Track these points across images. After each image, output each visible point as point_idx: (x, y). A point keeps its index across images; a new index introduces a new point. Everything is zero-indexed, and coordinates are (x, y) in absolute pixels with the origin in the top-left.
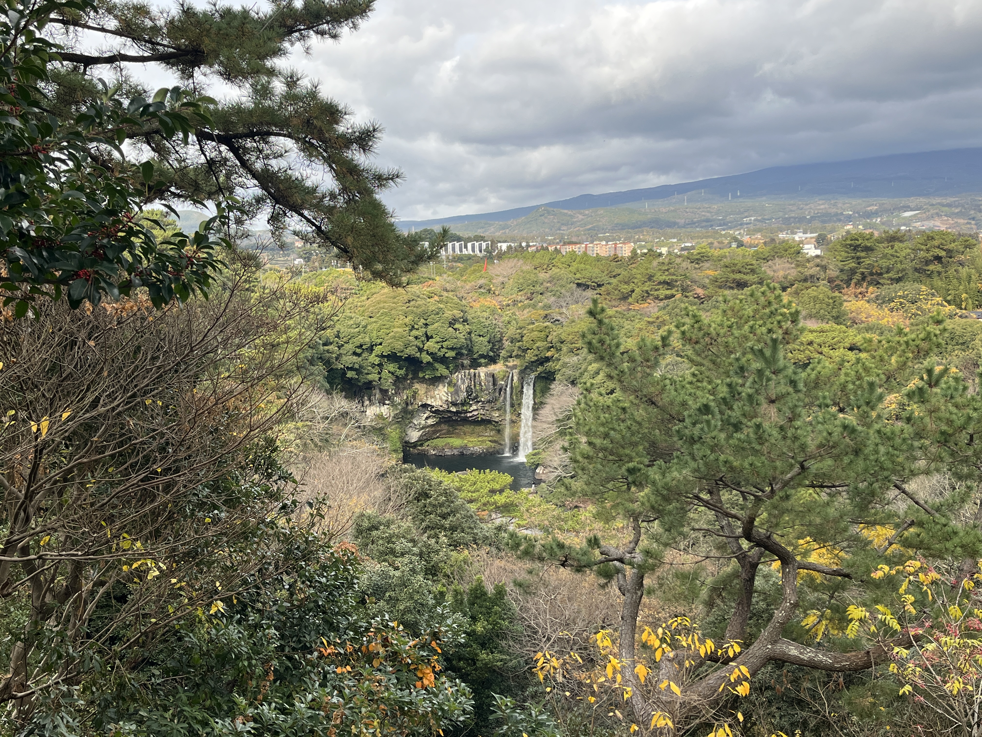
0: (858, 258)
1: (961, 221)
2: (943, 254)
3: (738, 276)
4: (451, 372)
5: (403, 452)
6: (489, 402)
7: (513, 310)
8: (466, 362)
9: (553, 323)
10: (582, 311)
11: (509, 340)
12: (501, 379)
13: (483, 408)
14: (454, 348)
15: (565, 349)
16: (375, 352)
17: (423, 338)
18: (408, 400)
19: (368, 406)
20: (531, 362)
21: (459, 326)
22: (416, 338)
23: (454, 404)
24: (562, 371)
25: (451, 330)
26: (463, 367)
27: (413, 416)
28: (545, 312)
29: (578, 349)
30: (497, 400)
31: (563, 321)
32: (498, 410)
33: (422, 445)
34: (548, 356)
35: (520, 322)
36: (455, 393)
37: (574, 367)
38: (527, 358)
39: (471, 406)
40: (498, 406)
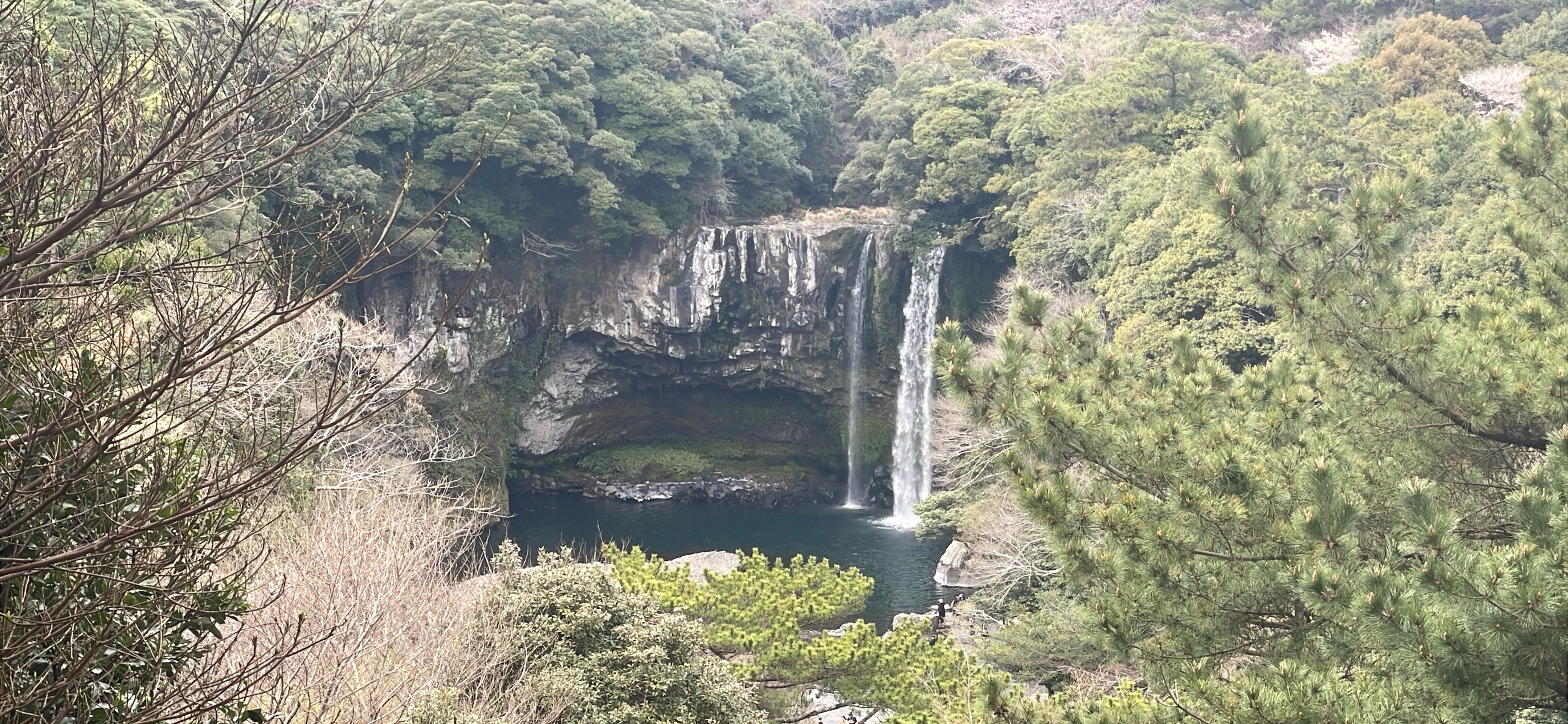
4: (673, 229)
5: (510, 484)
6: (795, 330)
7: (883, 33)
8: (723, 196)
9: (1012, 80)
10: (1107, 44)
11: (865, 129)
12: (837, 257)
13: (775, 349)
14: (684, 149)
15: (1047, 164)
16: (429, 153)
17: (587, 115)
18: (532, 316)
19: (403, 333)
20: (934, 206)
21: (701, 81)
22: (563, 113)
23: (680, 335)
24: (1039, 234)
25: (676, 91)
26: (714, 213)
27: (544, 370)
28: (989, 45)
29: (1093, 167)
30: (819, 325)
31: (1044, 72)
32: (823, 357)
33: (572, 463)
34: (993, 185)
35: (903, 74)
36: (685, 300)
37: (1077, 223)
38: (923, 189)
39: (735, 341)
40: (823, 344)
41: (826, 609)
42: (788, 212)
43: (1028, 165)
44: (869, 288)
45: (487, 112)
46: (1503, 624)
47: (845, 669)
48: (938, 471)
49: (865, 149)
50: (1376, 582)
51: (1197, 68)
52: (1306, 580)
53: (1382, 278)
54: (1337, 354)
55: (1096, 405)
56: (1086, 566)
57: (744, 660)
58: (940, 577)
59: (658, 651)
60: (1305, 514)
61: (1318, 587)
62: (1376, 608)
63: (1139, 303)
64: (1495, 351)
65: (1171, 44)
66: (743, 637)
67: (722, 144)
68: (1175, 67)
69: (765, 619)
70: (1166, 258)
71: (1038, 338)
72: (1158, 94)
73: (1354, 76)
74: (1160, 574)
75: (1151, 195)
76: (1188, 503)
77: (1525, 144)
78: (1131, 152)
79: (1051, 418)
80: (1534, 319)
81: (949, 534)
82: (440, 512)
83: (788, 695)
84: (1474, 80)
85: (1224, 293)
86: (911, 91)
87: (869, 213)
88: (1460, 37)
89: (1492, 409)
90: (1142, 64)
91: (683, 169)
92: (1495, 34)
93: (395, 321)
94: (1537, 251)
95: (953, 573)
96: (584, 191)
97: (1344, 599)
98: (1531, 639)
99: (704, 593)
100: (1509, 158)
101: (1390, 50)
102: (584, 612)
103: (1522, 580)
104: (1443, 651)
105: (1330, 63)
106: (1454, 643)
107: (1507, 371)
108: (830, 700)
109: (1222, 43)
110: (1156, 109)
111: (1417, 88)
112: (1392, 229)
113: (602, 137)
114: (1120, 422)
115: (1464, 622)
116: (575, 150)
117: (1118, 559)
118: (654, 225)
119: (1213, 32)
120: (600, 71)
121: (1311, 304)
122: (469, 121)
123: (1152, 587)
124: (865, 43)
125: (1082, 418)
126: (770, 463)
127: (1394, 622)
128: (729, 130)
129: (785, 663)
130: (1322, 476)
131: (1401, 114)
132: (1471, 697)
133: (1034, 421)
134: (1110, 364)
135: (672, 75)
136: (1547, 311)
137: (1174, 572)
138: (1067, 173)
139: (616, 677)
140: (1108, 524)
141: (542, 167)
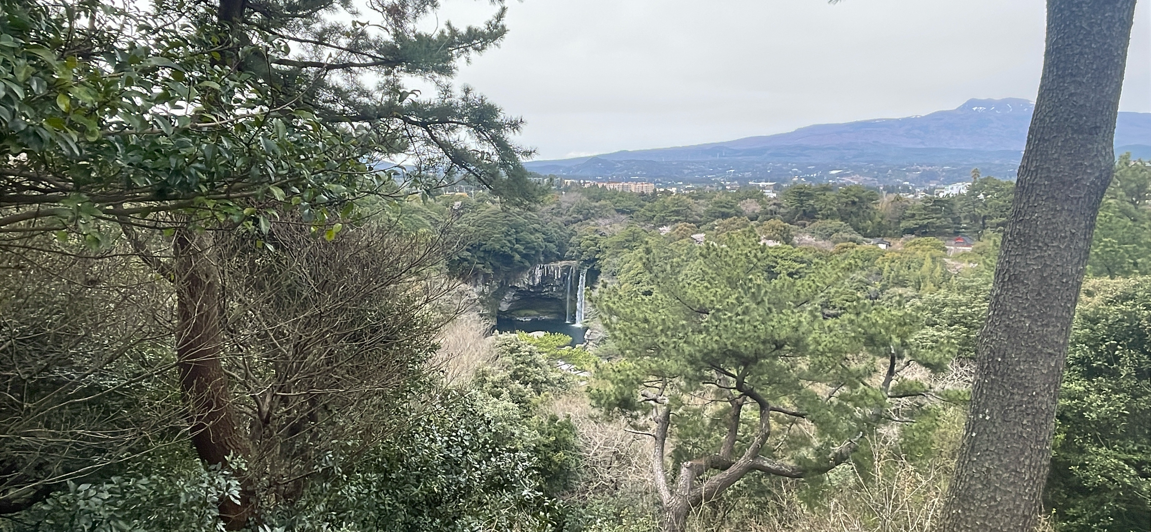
0: (802, 200)
1: (868, 178)
2: (857, 200)
3: (724, 210)
4: (531, 265)
5: (497, 317)
6: (556, 286)
7: (574, 225)
8: (542, 258)
9: (601, 235)
10: (620, 228)
11: (571, 245)
12: (565, 271)
13: (552, 290)
14: (534, 248)
15: (608, 252)
16: (481, 249)
17: (514, 241)
18: (502, 283)
19: (475, 286)
20: (585, 261)
21: (537, 235)
22: (509, 241)
23: (533, 287)
24: (606, 267)
25: (533, 237)
26: (540, 262)
27: (505, 294)
28: (596, 228)
29: (618, 253)
30: (561, 285)
31: (608, 234)
32: (562, 291)
33: (510, 313)
34: (597, 257)
35: (579, 234)
36: (534, 279)
37: (614, 264)
38: (583, 257)
39: (544, 288)
40: (562, 288)
41: (562, 344)
42: (555, 262)
43: (604, 252)
44: (571, 277)
45: (493, 241)
46: (700, 351)
47: (566, 357)
48: (585, 315)
49: (571, 249)
50: (674, 342)
51: (639, 233)
52: (661, 341)
53: (676, 279)
54: (667, 294)
55: (618, 304)
56: (616, 337)
57: (545, 354)
58: (586, 337)
59: (527, 353)
60: (660, 328)
61: (663, 343)
62: (675, 347)
63: (626, 281)
64: (699, 294)
65: (633, 228)
66: (545, 350)
67: (542, 248)
68: (634, 233)
69: (550, 346)
70: (632, 272)
71: (606, 290)
72: (631, 238)
73: (670, 235)
74: (630, 339)
75: (629, 259)
76: (636, 325)
77: (704, 252)
78: (625, 250)
79: (608, 307)
80: (706, 287)
81: (587, 328)
82: (482, 323)
83: (554, 362)
84: (693, 236)
85: (644, 279)
86: (580, 237)
87: (572, 262)
88: (691, 227)
89: (698, 306)
90: (627, 232)
91: (533, 252)
92: (698, 227)
93: (474, 284)
94: (707, 273)
95: (588, 336)
96: (513, 257)
97: (668, 345)
98: (706, 354)
99: (537, 341)
100: (701, 254)
101: (677, 230)
102: (512, 345)
103: (704, 342)
104: (688, 357)
105: (665, 232)
106: (691, 355)
107: (701, 298)
108: (563, 363)
109: (643, 228)
110: (630, 241)
111: (683, 238)
112: (678, 269)
113: (517, 246)
114: (623, 308)
115: (692, 350)
116: (511, 248)
117: (622, 336)
118: (527, 264)
119: (642, 226)
120: (517, 232)
121: (661, 284)
122: (490, 242)
123: (629, 342)
124: (571, 228)
125: (615, 307)
126: (551, 313)
127: (678, 350)
128: (543, 245)
129: (554, 355)
130: (664, 320)
131: (680, 243)
132: (694, 366)
133: (605, 308)
134: (620, 296)
135: (531, 233)
136: (709, 286)
137: (633, 339)
138: (612, 254)
139: (518, 359)
140: (620, 329)
141: (505, 252)
